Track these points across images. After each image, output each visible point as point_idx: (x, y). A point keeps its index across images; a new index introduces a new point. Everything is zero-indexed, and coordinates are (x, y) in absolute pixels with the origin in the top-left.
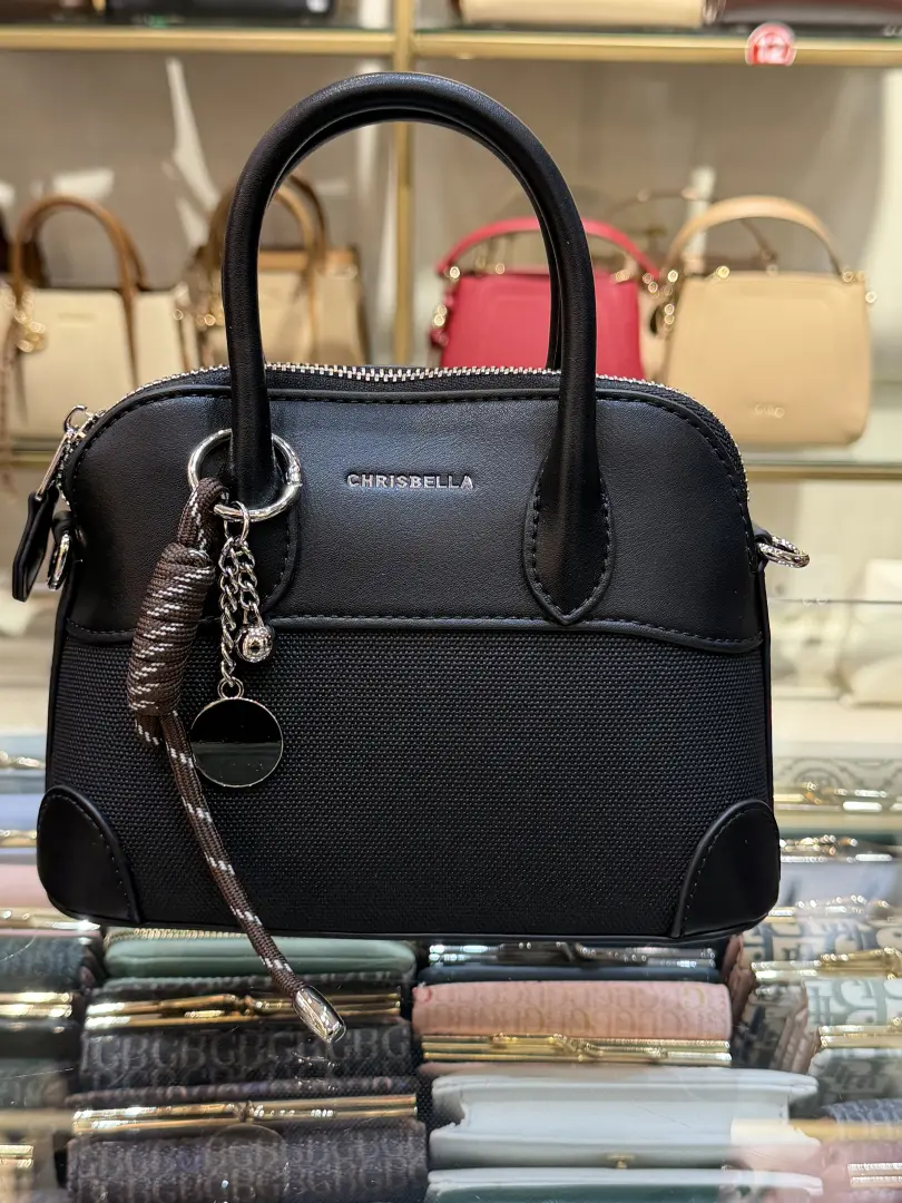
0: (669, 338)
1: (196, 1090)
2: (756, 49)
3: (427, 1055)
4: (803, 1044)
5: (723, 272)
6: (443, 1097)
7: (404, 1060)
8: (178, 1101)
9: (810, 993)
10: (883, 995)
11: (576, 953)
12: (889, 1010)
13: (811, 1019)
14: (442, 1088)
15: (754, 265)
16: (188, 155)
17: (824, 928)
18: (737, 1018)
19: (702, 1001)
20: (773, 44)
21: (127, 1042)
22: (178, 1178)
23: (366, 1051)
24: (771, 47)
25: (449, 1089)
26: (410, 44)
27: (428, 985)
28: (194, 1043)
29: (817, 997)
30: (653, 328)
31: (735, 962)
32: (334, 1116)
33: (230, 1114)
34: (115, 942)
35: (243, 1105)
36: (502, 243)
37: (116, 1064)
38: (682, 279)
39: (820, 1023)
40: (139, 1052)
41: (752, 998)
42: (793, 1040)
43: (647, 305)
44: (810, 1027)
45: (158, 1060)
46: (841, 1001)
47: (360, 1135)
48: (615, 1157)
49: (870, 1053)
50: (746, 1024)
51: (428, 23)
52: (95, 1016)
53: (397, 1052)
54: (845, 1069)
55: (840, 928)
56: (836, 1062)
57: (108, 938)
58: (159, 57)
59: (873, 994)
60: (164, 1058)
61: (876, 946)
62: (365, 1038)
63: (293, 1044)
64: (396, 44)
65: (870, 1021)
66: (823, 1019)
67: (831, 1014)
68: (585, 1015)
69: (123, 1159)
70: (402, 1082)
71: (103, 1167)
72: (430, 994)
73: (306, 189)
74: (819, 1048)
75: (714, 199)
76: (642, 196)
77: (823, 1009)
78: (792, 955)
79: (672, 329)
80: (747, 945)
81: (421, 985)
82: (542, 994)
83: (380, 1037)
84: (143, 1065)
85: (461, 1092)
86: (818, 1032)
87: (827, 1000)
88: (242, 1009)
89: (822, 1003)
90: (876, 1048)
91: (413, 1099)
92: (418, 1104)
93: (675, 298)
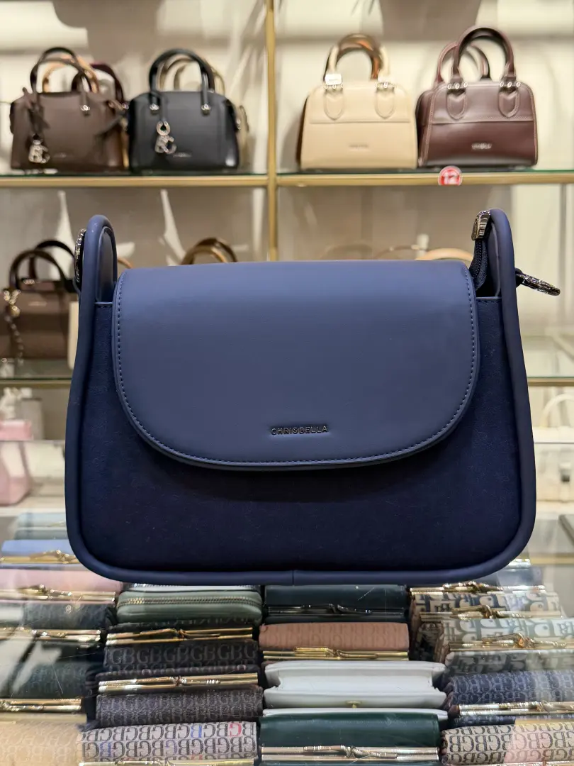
1: (155, 671)
2: (443, 178)
3: (265, 657)
4: (443, 650)
6: (271, 674)
7: (254, 659)
8: (147, 676)
9: (445, 625)
10: (479, 626)
11: (337, 609)
12: (482, 633)
13: (446, 638)
14: (270, 669)
16: (171, 234)
17: (454, 596)
20: (452, 175)
21: (125, 651)
22: (147, 713)
24: (450, 177)
25: (272, 670)
26: (275, 180)
27: (267, 624)
28: (156, 652)
29: (448, 628)
31: (413, 613)
32: (219, 683)
33: (170, 682)
34: (122, 605)
35: (177, 678)
37: (120, 661)
40: (131, 656)
41: (420, 630)
44: (446, 642)
45: (140, 660)
46: (459, 628)
47: (232, 692)
48: (351, 702)
49: (472, 654)
50: (418, 643)
51: (285, 170)
52: (110, 639)
53: (250, 654)
54: (461, 661)
55: (462, 596)
56: (456, 658)
57: (118, 603)
58: (157, 189)
59: (475, 625)
60: (143, 659)
61: (479, 604)
63: (203, 652)
64: (268, 179)
65: (473, 638)
67: (455, 635)
69: (122, 704)
70: (251, 667)
71: (112, 707)
72: (267, 629)
73: (227, 249)
74: (449, 652)
75: (428, 250)
76: (391, 249)
77: (451, 633)
78: (439, 609)
80: (418, 604)
81: (264, 625)
84: (132, 662)
85: (278, 671)
88: (180, 636)
89: (451, 630)
90: (475, 651)
91: (255, 675)
92: (259, 678)
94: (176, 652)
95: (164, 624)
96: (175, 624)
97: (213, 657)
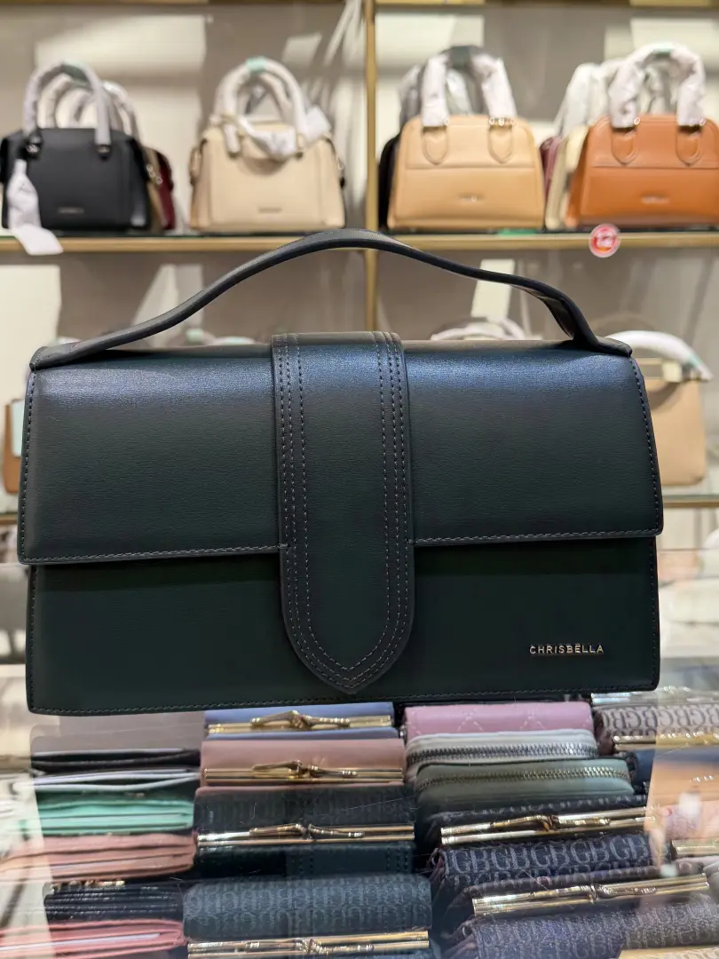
1: (557, 879)
8: (546, 886)
20: (606, 236)
21: (472, 853)
23: (640, 852)
28: (519, 852)
35: (593, 887)
37: (468, 869)
40: (483, 860)
45: (497, 866)
47: (673, 905)
52: (447, 836)
60: (502, 864)
69: (512, 932)
84: (487, 869)
94: (549, 852)
95: (524, 809)
96: (541, 807)
97: (607, 857)
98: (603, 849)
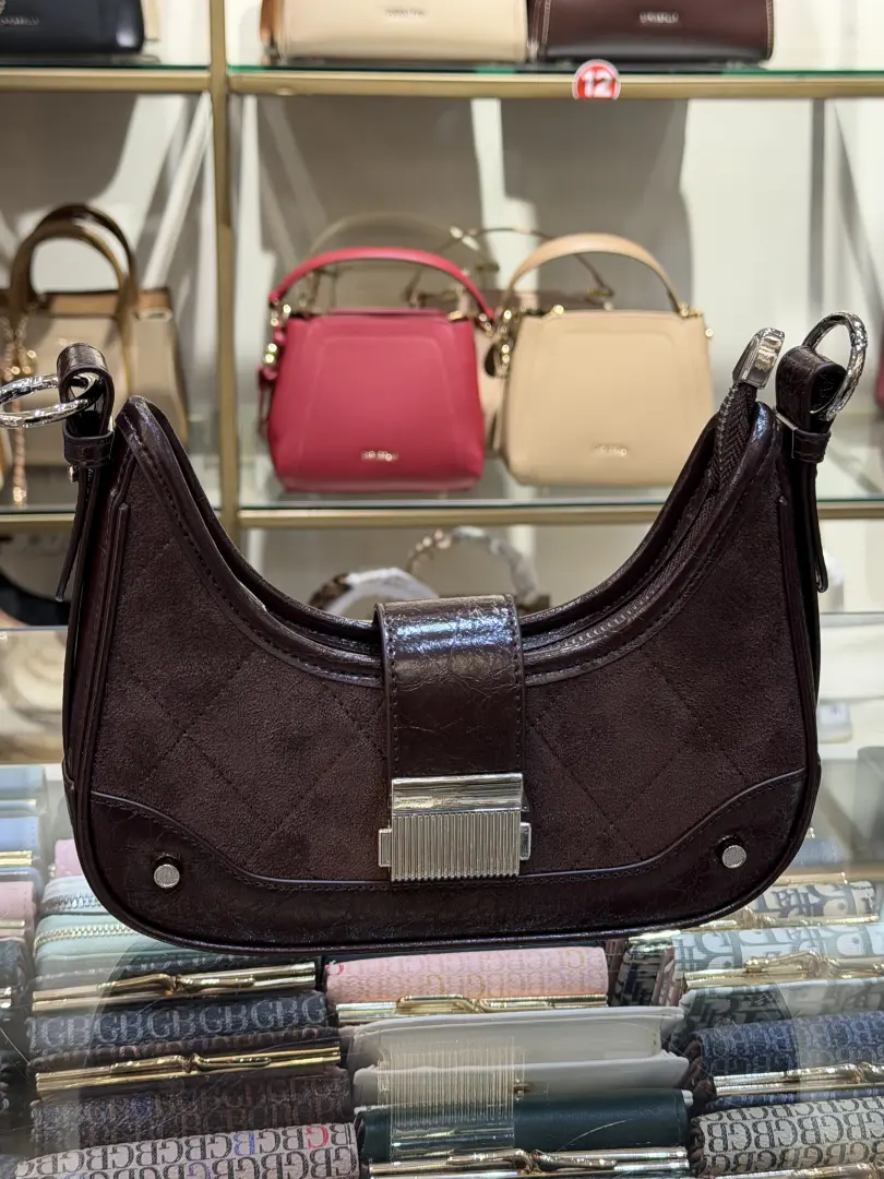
0: (507, 377)
5: (559, 309)
6: (363, 1042)
10: (738, 943)
12: (743, 955)
13: (678, 968)
14: (362, 1034)
15: (590, 303)
18: (613, 977)
19: (582, 962)
21: (71, 1021)
23: (288, 1019)
25: (369, 1034)
27: (338, 962)
28: (131, 1020)
29: (682, 947)
30: (490, 369)
33: (176, 1067)
34: (43, 944)
36: (325, 281)
37: (62, 1042)
38: (518, 317)
39: (683, 969)
41: (626, 956)
42: (663, 992)
43: (483, 344)
44: (677, 975)
46: (702, 949)
49: (729, 990)
52: (40, 1001)
53: (315, 1017)
54: (708, 1005)
57: (36, 941)
59: (729, 943)
62: (286, 1006)
63: (223, 1014)
64: (210, 79)
65: (728, 965)
66: (687, 966)
67: (695, 961)
68: (480, 977)
72: (341, 970)
74: (686, 989)
79: (509, 369)
81: (332, 963)
82: (442, 966)
83: (300, 1005)
86: (684, 979)
87: (690, 949)
88: (175, 987)
89: (687, 953)
90: (733, 986)
93: (512, 336)
94: (171, 1020)
97: (245, 1024)
98: (240, 1016)
